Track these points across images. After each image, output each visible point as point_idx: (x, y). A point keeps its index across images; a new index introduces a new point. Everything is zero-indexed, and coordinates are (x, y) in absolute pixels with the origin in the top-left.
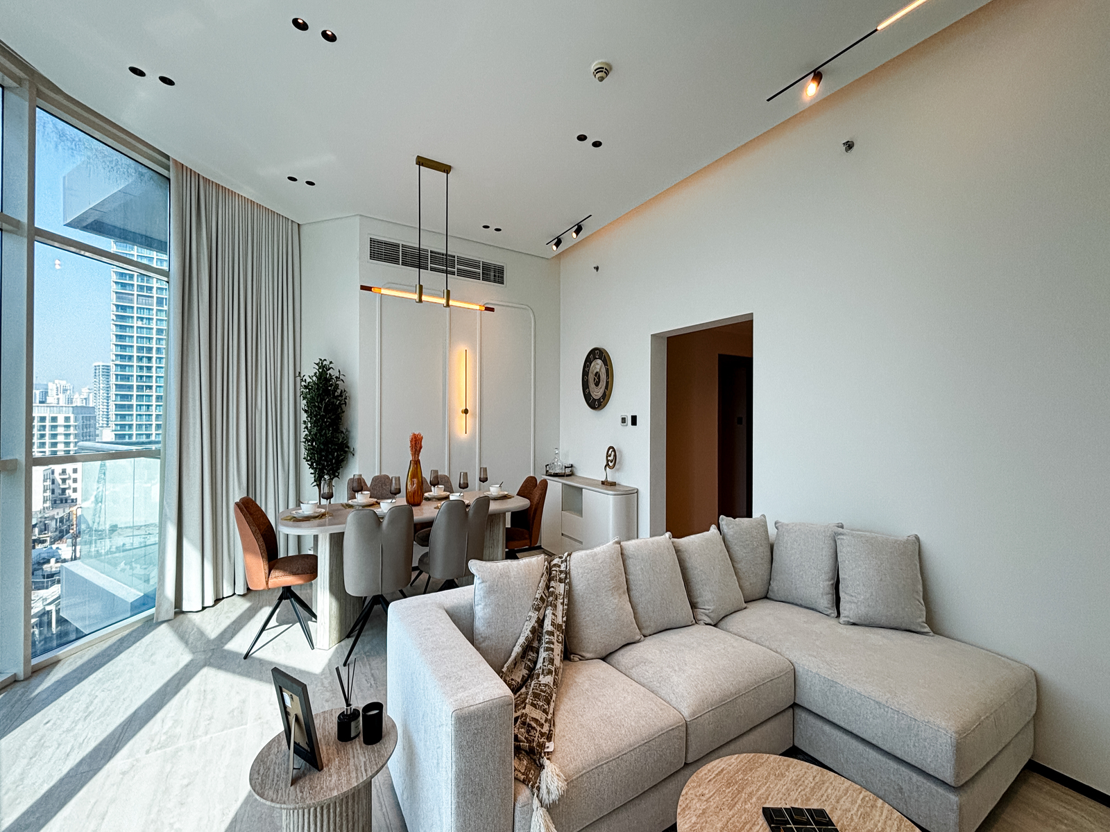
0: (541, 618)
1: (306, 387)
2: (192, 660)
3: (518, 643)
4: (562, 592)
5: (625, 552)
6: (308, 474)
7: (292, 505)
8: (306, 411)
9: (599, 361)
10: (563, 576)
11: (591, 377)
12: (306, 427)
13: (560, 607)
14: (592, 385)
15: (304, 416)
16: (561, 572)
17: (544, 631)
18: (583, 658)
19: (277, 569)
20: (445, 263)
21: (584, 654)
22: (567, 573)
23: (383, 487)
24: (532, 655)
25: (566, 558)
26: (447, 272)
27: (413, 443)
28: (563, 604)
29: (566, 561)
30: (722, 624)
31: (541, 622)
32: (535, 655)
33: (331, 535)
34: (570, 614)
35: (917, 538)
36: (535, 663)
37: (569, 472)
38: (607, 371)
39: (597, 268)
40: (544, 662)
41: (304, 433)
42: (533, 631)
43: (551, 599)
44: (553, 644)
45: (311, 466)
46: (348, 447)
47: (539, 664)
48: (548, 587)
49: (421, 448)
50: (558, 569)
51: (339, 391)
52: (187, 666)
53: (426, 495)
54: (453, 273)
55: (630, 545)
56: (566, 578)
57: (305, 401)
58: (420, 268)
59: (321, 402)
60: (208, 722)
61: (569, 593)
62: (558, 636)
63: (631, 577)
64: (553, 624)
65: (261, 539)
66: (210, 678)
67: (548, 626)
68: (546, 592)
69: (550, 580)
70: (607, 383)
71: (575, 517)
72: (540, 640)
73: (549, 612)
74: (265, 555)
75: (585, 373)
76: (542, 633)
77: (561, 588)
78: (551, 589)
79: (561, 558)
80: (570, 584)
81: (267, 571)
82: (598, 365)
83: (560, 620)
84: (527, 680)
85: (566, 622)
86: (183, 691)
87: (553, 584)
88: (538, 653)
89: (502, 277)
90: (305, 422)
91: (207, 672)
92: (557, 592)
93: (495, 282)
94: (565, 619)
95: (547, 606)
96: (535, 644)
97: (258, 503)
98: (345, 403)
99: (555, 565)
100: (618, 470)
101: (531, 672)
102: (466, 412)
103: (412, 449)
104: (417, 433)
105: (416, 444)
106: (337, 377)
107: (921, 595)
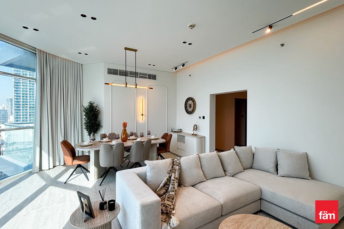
1: (85, 109)
2: (46, 184)
3: (162, 183)
4: (178, 168)
5: (200, 157)
6: (86, 133)
7: (80, 141)
8: (85, 115)
9: (191, 101)
10: (178, 164)
11: (188, 106)
12: (85, 120)
13: (177, 173)
14: (188, 107)
15: (84, 117)
16: (177, 163)
17: (171, 179)
18: (185, 186)
19: (76, 159)
20: (135, 74)
21: (185, 185)
22: (179, 163)
23: (113, 136)
24: (167, 186)
25: (179, 159)
26: (136, 77)
27: (124, 125)
28: (178, 172)
29: (179, 160)
30: (235, 176)
31: (170, 177)
32: (168, 186)
33: (95, 151)
34: (180, 175)
35: (306, 153)
36: (168, 188)
37: (180, 131)
38: (194, 104)
39: (190, 76)
41: (84, 121)
42: (167, 180)
43: (174, 170)
44: (174, 183)
45: (87, 130)
46: (100, 125)
47: (170, 188)
48: (173, 167)
49: (126, 126)
50: (176, 162)
51: (97, 110)
52: (44, 185)
53: (128, 138)
54: (138, 77)
55: (202, 155)
56: (179, 165)
57: (85, 113)
58: (126, 76)
59: (90, 113)
60: (52, 201)
61: (180, 169)
62: (176, 181)
63: (202, 164)
64: (174, 178)
65: (70, 152)
66: (52, 189)
67: (172, 178)
68: (172, 169)
69: (173, 165)
70: (194, 107)
71: (182, 144)
72: (170, 182)
73: (173, 174)
74: (72, 156)
75: (186, 104)
76: (170, 180)
77: (177, 167)
78: (174, 168)
79: (177, 159)
80: (180, 166)
81: (72, 160)
82: (190, 102)
83: (177, 176)
84: (165, 193)
85: (179, 177)
86: (44, 193)
87: (174, 166)
88: (169, 185)
89: (156, 78)
90: (85, 119)
91: (51, 188)
92: (176, 169)
93: (153, 79)
94: (179, 176)
95: (172, 172)
96: (168, 183)
97: (68, 141)
98: (99, 113)
99: (175, 161)
100: (198, 131)
101: (167, 191)
102: (142, 115)
103: (123, 126)
104: (125, 122)
105: (125, 125)
106: (96, 106)
107: (308, 169)
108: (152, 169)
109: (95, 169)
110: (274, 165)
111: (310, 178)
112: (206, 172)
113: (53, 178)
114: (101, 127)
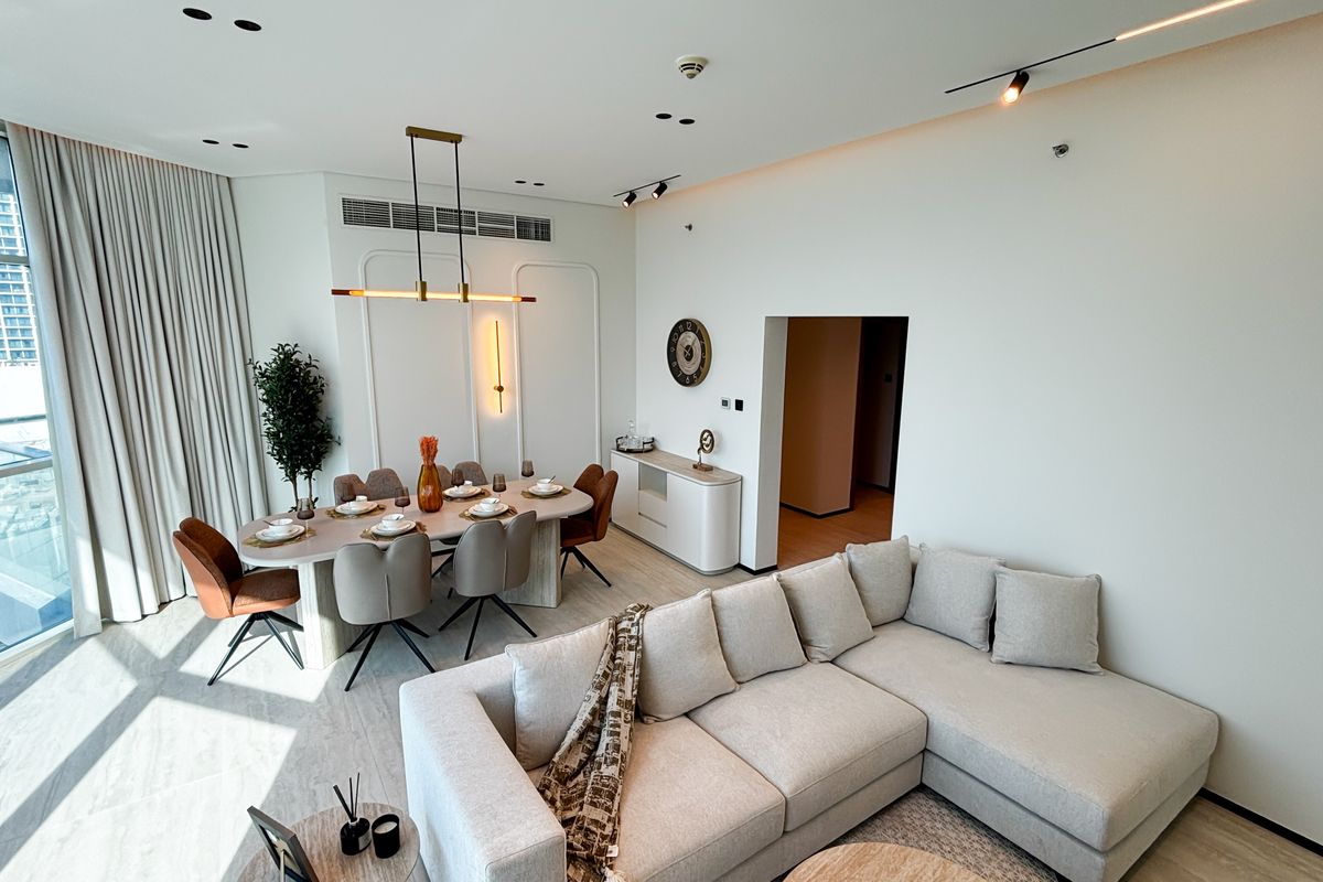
0: (604, 696)
3: (573, 727)
4: (632, 661)
5: (716, 603)
8: (264, 401)
9: (692, 334)
10: (633, 642)
11: (681, 351)
12: (269, 420)
13: (629, 680)
14: (681, 358)
16: (631, 637)
17: (608, 711)
18: (659, 720)
20: (459, 221)
21: (660, 716)
22: (639, 639)
23: (386, 485)
24: (592, 736)
25: (638, 621)
27: (425, 447)
28: (633, 675)
29: (638, 624)
30: (842, 660)
31: (603, 701)
32: (597, 735)
33: (316, 564)
34: (642, 686)
35: (1099, 580)
36: (597, 745)
37: (651, 447)
38: (703, 346)
39: (690, 227)
40: (607, 749)
42: (594, 712)
43: (617, 672)
44: (619, 727)
46: (331, 437)
47: (601, 750)
48: (613, 658)
49: (436, 452)
50: (626, 635)
51: (312, 379)
52: (130, 696)
54: (473, 233)
55: (724, 596)
56: (638, 644)
57: (263, 391)
58: (420, 231)
60: (168, 771)
61: (642, 663)
62: (626, 715)
63: (724, 629)
64: (619, 702)
65: (217, 570)
66: (164, 712)
67: (612, 705)
68: (611, 664)
69: (616, 649)
70: (703, 360)
71: (658, 500)
72: (602, 718)
73: (614, 689)
74: (225, 584)
75: (672, 344)
76: (605, 710)
77: (631, 657)
78: (617, 661)
79: (631, 619)
80: (643, 651)
81: (229, 600)
82: (689, 338)
83: (628, 696)
84: (586, 763)
85: (638, 697)
87: (619, 654)
88: (600, 733)
89: (548, 233)
90: (265, 414)
92: (625, 662)
93: (537, 239)
94: (635, 693)
95: (612, 681)
96: (597, 724)
97: (210, 524)
98: (323, 391)
99: (623, 630)
100: (715, 453)
101: (591, 755)
102: (500, 389)
103: (423, 454)
104: (429, 436)
105: (429, 447)
106: (306, 364)
107: (1095, 635)
108: (537, 674)
109: (322, 626)
110: (980, 619)
111: (1098, 668)
112: (736, 658)
113: (164, 660)
114: (335, 445)
